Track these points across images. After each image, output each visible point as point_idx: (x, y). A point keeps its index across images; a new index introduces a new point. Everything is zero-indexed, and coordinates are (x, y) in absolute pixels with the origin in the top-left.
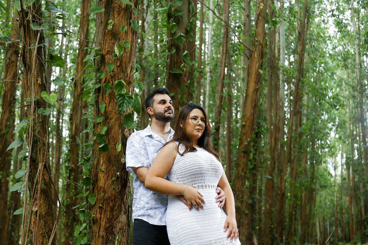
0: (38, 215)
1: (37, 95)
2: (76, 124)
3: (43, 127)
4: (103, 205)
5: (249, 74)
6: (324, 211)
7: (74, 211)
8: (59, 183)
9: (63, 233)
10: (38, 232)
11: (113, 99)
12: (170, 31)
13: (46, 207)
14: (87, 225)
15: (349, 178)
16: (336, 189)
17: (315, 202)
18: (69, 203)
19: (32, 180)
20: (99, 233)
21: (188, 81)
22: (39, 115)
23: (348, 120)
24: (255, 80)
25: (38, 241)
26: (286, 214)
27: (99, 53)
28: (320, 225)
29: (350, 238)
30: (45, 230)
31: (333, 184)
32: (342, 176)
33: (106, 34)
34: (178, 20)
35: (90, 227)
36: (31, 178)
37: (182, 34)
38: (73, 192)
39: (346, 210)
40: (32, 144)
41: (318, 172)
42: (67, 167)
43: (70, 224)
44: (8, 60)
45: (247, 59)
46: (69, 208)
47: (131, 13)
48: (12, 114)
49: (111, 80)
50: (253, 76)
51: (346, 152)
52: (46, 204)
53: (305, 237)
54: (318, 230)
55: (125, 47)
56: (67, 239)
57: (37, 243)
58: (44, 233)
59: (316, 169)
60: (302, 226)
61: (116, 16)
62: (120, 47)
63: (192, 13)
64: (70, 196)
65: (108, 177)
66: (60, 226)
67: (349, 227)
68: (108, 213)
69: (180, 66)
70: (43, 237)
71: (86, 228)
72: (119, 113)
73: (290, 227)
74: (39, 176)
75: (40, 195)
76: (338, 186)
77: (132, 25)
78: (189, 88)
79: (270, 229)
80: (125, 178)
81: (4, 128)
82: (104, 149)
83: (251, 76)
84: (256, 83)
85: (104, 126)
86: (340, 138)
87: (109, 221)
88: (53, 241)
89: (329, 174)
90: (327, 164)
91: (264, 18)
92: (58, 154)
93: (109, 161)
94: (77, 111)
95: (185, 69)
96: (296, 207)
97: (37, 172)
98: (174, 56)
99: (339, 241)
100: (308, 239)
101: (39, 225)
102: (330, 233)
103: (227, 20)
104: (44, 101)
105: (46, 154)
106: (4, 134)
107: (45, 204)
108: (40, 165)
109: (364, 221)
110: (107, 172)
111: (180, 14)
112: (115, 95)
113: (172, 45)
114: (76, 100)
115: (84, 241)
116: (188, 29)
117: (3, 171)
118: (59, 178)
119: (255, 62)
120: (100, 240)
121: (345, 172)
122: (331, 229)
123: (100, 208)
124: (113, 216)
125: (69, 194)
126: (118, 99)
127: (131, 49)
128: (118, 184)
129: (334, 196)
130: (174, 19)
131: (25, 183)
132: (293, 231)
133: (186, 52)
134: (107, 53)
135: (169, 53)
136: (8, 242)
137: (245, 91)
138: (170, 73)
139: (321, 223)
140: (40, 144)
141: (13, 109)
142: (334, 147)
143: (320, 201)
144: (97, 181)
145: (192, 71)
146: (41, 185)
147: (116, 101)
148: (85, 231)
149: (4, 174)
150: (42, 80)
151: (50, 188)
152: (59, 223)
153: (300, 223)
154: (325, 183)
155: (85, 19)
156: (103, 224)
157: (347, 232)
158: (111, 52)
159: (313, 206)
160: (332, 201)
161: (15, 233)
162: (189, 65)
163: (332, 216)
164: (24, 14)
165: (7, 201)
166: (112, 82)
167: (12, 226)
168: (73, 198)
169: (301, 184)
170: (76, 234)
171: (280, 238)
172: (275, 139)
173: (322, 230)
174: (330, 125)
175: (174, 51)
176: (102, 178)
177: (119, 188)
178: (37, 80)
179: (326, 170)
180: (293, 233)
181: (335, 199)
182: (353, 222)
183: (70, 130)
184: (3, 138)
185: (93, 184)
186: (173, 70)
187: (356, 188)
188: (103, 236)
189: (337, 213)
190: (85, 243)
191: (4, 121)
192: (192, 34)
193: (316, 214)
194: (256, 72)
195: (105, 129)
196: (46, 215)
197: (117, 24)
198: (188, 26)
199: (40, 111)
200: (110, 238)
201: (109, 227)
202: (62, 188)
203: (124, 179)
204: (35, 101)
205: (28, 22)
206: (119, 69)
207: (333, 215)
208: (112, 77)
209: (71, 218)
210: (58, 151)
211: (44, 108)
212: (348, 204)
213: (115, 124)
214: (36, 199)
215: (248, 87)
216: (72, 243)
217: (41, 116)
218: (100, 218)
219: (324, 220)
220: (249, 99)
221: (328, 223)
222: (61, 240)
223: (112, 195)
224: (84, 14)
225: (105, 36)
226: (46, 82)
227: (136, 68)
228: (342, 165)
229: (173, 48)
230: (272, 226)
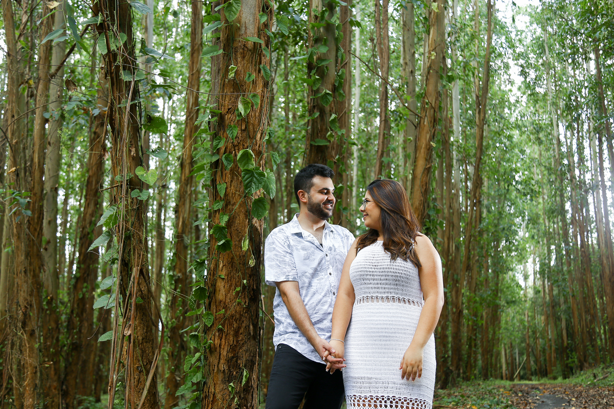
0: (132, 341)
1: (130, 171)
2: (183, 218)
3: (138, 216)
4: (223, 326)
5: (416, 149)
6: (511, 334)
7: (181, 336)
8: (161, 300)
9: (167, 365)
10: (132, 365)
11: (237, 176)
12: (312, 87)
13: (144, 329)
14: (201, 355)
15: (544, 291)
16: (528, 305)
17: (500, 323)
18: (174, 325)
19: (123, 291)
20: (218, 366)
21: (336, 156)
22: (133, 199)
23: (541, 213)
24: (425, 156)
25: (132, 379)
26: (464, 340)
27: (217, 111)
28: (506, 354)
29: (546, 370)
30: (143, 362)
31: (523, 299)
32: (535, 288)
33: (225, 85)
34: (322, 73)
35: (206, 358)
36: (123, 288)
37: (328, 92)
38: (180, 310)
39: (541, 334)
40: (124, 242)
41: (503, 283)
42: (171, 277)
43: (176, 354)
44: (93, 135)
45: (414, 128)
46: (175, 333)
47: (260, 55)
48: (98, 206)
49: (233, 149)
50: (422, 151)
51: (539, 256)
52: (144, 326)
53: (487, 370)
54: (503, 360)
55: (252, 103)
56: (172, 373)
57: (130, 380)
58: (141, 366)
59: (500, 278)
60: (483, 355)
61: (239, 60)
62: (245, 103)
63: (341, 63)
64: (176, 316)
65: (231, 286)
66: (163, 356)
67: (544, 356)
68: (231, 338)
69: (325, 136)
70: (140, 372)
71: (199, 360)
72: (245, 196)
73: (469, 357)
74: (133, 286)
75: (134, 313)
76: (531, 302)
77: (262, 71)
78: (338, 166)
79: (443, 359)
80: (255, 287)
81: (88, 226)
82: (225, 246)
83: (420, 152)
84: (426, 160)
85: (224, 214)
86: (533, 237)
87: (233, 349)
88: (153, 377)
89: (518, 285)
90: (514, 272)
91: (437, 72)
92: (159, 260)
93: (231, 263)
94: (185, 201)
95: (332, 140)
96: (476, 330)
97: (130, 280)
98: (317, 122)
99: (532, 374)
100: (491, 372)
101: (133, 356)
102: (520, 364)
103: (386, 76)
104: (140, 180)
105: (143, 255)
106: (88, 234)
107: (142, 325)
108: (134, 270)
109: (567, 348)
110: (230, 278)
111: (324, 63)
112: (239, 171)
113: (314, 107)
114: (184, 185)
115: (197, 378)
116: (337, 85)
117: (87, 282)
118: (160, 293)
119: (425, 131)
120: (221, 376)
121: (539, 283)
122: (521, 359)
123: (220, 330)
124: (237, 342)
125: (175, 312)
126: (244, 177)
127: (261, 106)
128: (244, 297)
129: (525, 315)
130: (317, 71)
131: (114, 296)
132: (472, 361)
133: (333, 116)
134: (227, 112)
135: (310, 118)
136: (94, 377)
137: (411, 172)
138: (311, 145)
139: (508, 351)
140: (134, 241)
141: (99, 200)
142: (524, 249)
143: (507, 323)
144: (214, 293)
145: (341, 143)
146: (136, 299)
147: (240, 178)
148: (198, 364)
149: (89, 287)
150: (137, 151)
151: (149, 303)
152: (162, 353)
153: (480, 350)
154: (512, 297)
155: (194, 76)
156: (224, 353)
157: (542, 362)
158: (233, 110)
159: (497, 329)
160: (522, 321)
161: (104, 366)
162: (337, 134)
163: (522, 342)
164: (111, 57)
165: (93, 323)
166: (235, 153)
167: (100, 357)
168: (180, 318)
169: (482, 299)
170: (186, 367)
171: (457, 372)
172: (449, 239)
173: (509, 361)
174: (518, 220)
175: (317, 114)
176: (222, 288)
177: (245, 302)
178: (130, 151)
179: (513, 280)
180: (473, 364)
181: (526, 319)
182: (551, 349)
183: (176, 226)
184: (87, 239)
185: (209, 297)
186: (316, 140)
187: (554, 304)
188: (224, 370)
189: (529, 337)
190: (198, 381)
191: (88, 216)
192: (342, 92)
193: (500, 338)
194: (426, 145)
195: (226, 218)
196: (144, 341)
197: (241, 71)
198: (335, 81)
199: (135, 194)
200: (235, 373)
201: (233, 357)
202: (166, 305)
203: (253, 289)
204: (127, 180)
205: (117, 67)
206: (245, 134)
207: (523, 340)
208: (234, 146)
209: (177, 345)
210: (159, 257)
211: (139, 189)
212: (543, 325)
213: (240, 211)
214: (129, 319)
215: (415, 166)
216: (179, 379)
217: (135, 201)
218: (220, 346)
219: (512, 347)
220: (418, 182)
221: (517, 351)
222: (165, 375)
223: (236, 312)
224: (193, 70)
225: (225, 88)
226: (142, 154)
227: (269, 133)
228: (535, 273)
229: (315, 111)
230: (446, 356)
